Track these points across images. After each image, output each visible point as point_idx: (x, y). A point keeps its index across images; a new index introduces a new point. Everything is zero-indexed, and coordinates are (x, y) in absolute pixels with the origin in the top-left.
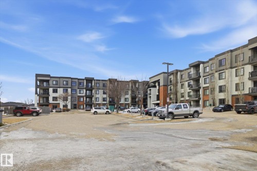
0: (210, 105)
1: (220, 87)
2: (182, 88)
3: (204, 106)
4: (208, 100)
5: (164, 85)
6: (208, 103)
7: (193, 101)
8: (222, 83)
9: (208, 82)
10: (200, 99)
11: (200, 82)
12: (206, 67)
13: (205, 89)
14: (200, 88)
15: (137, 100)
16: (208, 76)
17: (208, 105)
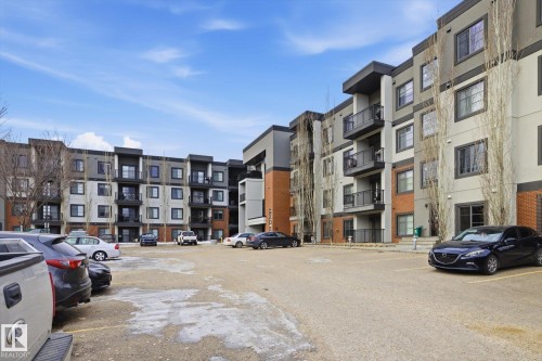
0: (420, 232)
1: (462, 153)
2: (326, 174)
3: (397, 235)
4: (411, 214)
5: (275, 168)
6: (410, 225)
7: (361, 215)
8: (468, 132)
9: (409, 143)
10: (382, 207)
11: (383, 145)
12: (403, 85)
13: (399, 170)
14: (382, 166)
15: (210, 214)
16: (411, 116)
17: (410, 232)
